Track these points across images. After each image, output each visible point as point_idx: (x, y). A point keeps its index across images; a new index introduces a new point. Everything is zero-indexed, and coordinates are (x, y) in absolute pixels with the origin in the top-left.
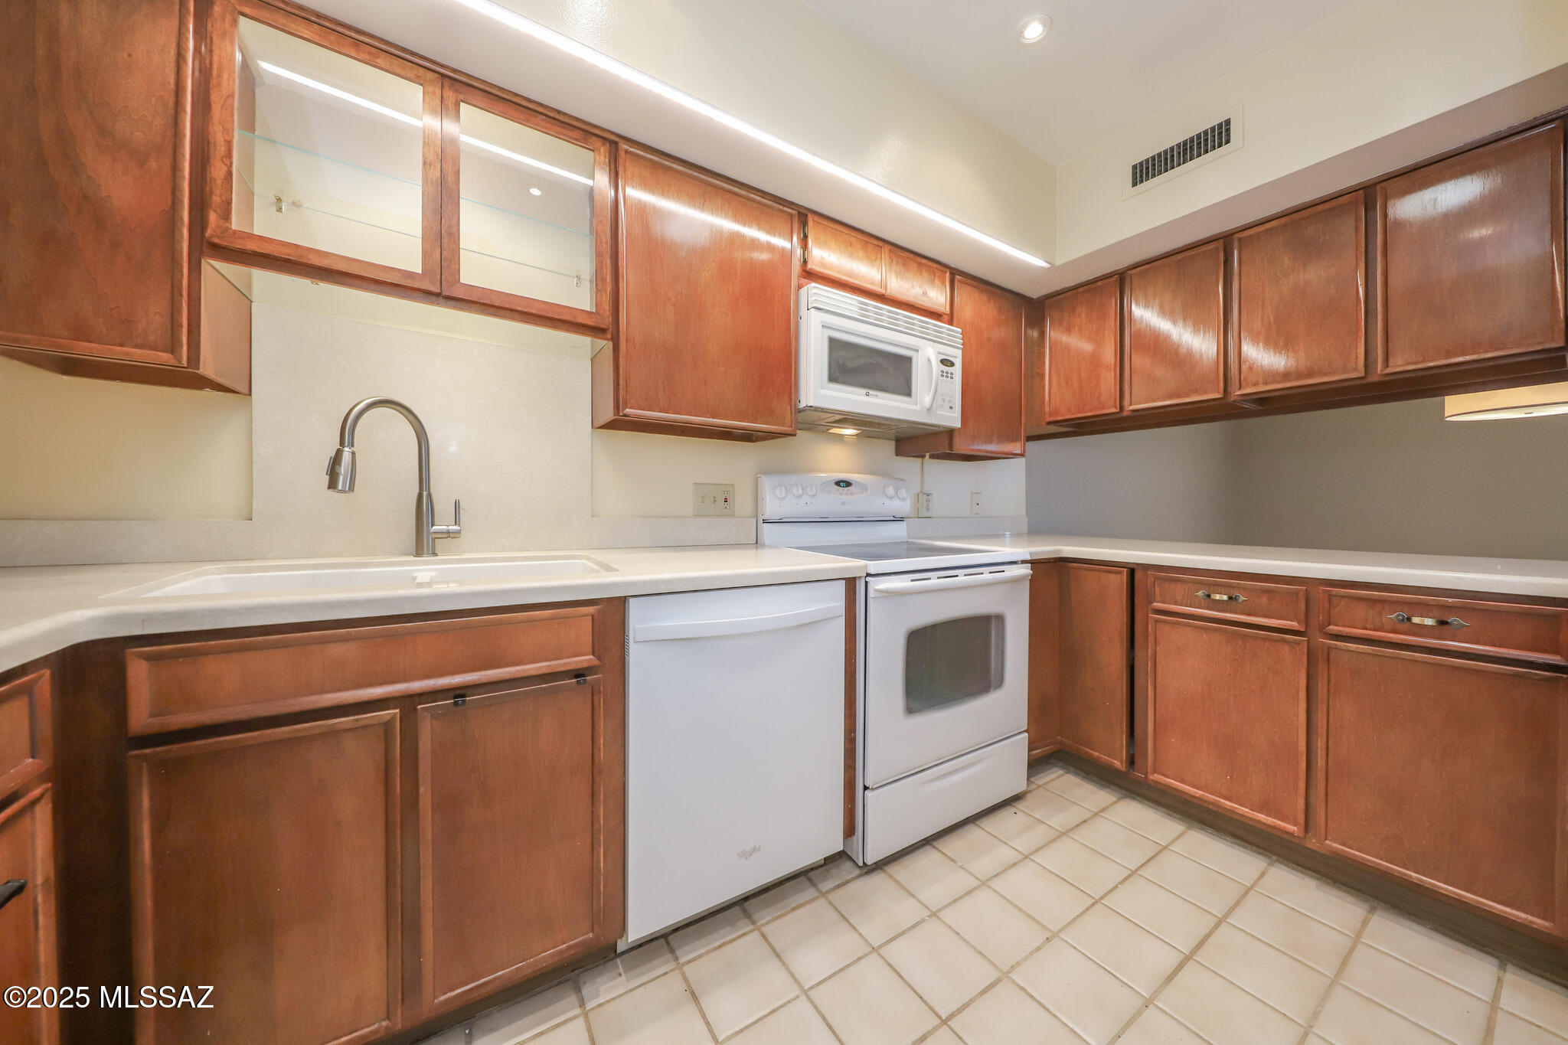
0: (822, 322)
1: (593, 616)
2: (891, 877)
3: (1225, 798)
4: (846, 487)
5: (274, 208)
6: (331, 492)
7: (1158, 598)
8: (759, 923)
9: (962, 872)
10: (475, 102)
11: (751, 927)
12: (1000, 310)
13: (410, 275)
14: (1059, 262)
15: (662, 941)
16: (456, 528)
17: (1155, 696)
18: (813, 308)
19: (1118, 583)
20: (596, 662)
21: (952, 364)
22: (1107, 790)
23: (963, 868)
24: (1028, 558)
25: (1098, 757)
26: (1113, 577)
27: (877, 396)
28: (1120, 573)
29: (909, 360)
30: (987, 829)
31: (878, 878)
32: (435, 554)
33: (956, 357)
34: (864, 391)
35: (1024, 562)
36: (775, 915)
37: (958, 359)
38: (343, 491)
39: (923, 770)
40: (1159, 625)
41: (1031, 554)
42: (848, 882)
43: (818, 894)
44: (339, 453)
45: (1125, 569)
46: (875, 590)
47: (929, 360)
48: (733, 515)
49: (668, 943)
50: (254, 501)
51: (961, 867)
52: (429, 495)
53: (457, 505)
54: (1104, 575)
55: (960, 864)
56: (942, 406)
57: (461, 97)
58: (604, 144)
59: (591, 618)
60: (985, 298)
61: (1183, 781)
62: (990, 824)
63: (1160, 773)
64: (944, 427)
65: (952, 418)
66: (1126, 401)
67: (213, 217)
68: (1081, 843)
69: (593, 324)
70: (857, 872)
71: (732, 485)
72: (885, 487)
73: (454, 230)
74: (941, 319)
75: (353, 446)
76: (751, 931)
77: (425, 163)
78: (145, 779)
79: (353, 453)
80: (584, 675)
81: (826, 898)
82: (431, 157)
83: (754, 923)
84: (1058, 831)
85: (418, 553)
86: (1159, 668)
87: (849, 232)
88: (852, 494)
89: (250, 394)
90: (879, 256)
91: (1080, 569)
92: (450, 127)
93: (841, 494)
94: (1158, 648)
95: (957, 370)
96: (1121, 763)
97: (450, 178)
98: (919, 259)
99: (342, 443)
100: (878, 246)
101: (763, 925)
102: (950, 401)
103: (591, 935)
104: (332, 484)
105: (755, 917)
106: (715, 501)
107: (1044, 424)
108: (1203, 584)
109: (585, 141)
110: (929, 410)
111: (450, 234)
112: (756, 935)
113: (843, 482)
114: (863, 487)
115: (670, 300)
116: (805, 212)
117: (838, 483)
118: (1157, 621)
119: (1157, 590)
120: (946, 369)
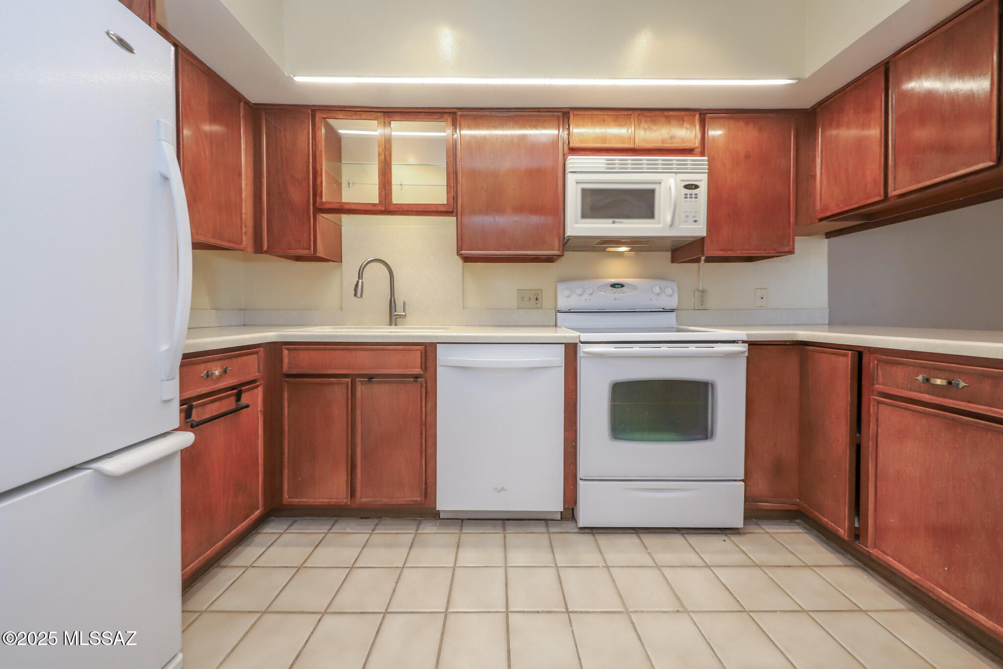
0: (576, 180)
1: (421, 350)
2: (596, 541)
3: (943, 589)
4: (621, 287)
5: (348, 187)
6: (355, 298)
7: (881, 380)
8: (507, 532)
9: (648, 556)
10: (396, 119)
11: (502, 532)
12: (760, 130)
13: (374, 205)
14: (807, 74)
15: (461, 521)
16: (404, 314)
17: (876, 476)
18: (570, 172)
19: (845, 363)
20: (422, 372)
21: (697, 187)
22: (840, 555)
23: (649, 554)
24: (745, 339)
25: (827, 523)
26: (841, 359)
27: (622, 222)
28: (846, 355)
29: (652, 192)
30: (690, 541)
31: (588, 538)
32: (396, 325)
33: (701, 181)
34: (611, 220)
35: (744, 342)
36: (517, 531)
37: (703, 182)
38: (358, 298)
39: (630, 480)
40: (882, 407)
41: (748, 335)
42: (568, 533)
43: (546, 532)
44: (358, 282)
45: (850, 352)
46: (583, 352)
47: (670, 188)
48: (541, 308)
49: (462, 523)
50: (343, 303)
51: (649, 553)
52: (394, 299)
53: (404, 303)
54: (834, 357)
55: (649, 551)
56: (686, 222)
57: (391, 119)
58: (450, 116)
59: (420, 351)
60: (742, 124)
61: (900, 561)
62: (694, 540)
63: (879, 549)
64: (694, 237)
65: (699, 229)
66: (890, 188)
67: (318, 198)
68: (770, 577)
69: (445, 210)
70: (576, 530)
71: (541, 290)
72: (653, 287)
73: (390, 181)
74: (694, 152)
75: (362, 278)
76: (501, 533)
77: (379, 155)
78: (286, 388)
79: (362, 282)
80: (418, 378)
81: (549, 535)
82: (381, 151)
83: (504, 530)
84: (754, 562)
85: (391, 324)
86: (880, 448)
87: (602, 113)
88: (624, 293)
89: (341, 262)
90: (628, 122)
91: (813, 351)
92: (387, 131)
93: (614, 293)
94: (879, 429)
95: (703, 191)
96: (845, 531)
97: (388, 158)
98: (666, 113)
99: (359, 278)
100: (628, 115)
101: (508, 533)
102: (694, 216)
103: (419, 499)
104: (355, 295)
105: (507, 528)
106: (530, 300)
107: (817, 221)
108: (925, 367)
109: (441, 118)
110: (671, 225)
111: (388, 183)
112: (502, 535)
113: (618, 284)
114: (634, 287)
115: (483, 188)
116: (567, 110)
117: (613, 286)
118: (879, 402)
119: (880, 373)
120: (689, 191)
